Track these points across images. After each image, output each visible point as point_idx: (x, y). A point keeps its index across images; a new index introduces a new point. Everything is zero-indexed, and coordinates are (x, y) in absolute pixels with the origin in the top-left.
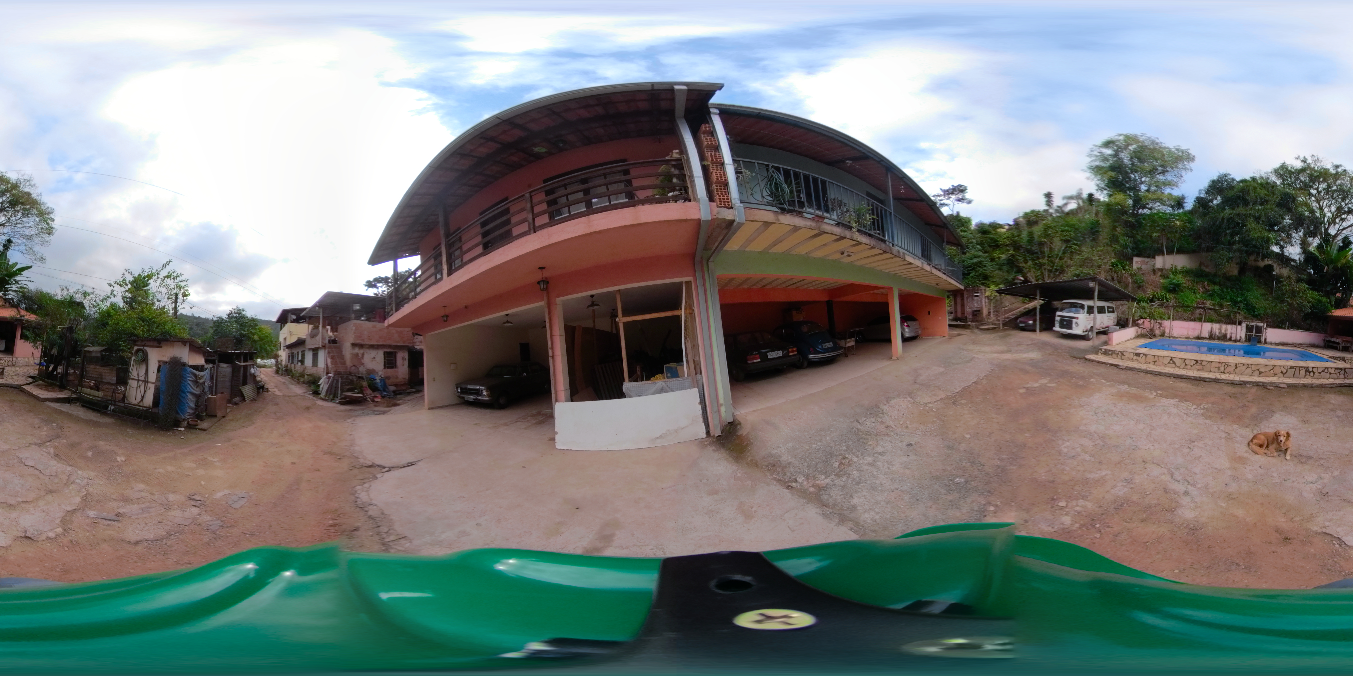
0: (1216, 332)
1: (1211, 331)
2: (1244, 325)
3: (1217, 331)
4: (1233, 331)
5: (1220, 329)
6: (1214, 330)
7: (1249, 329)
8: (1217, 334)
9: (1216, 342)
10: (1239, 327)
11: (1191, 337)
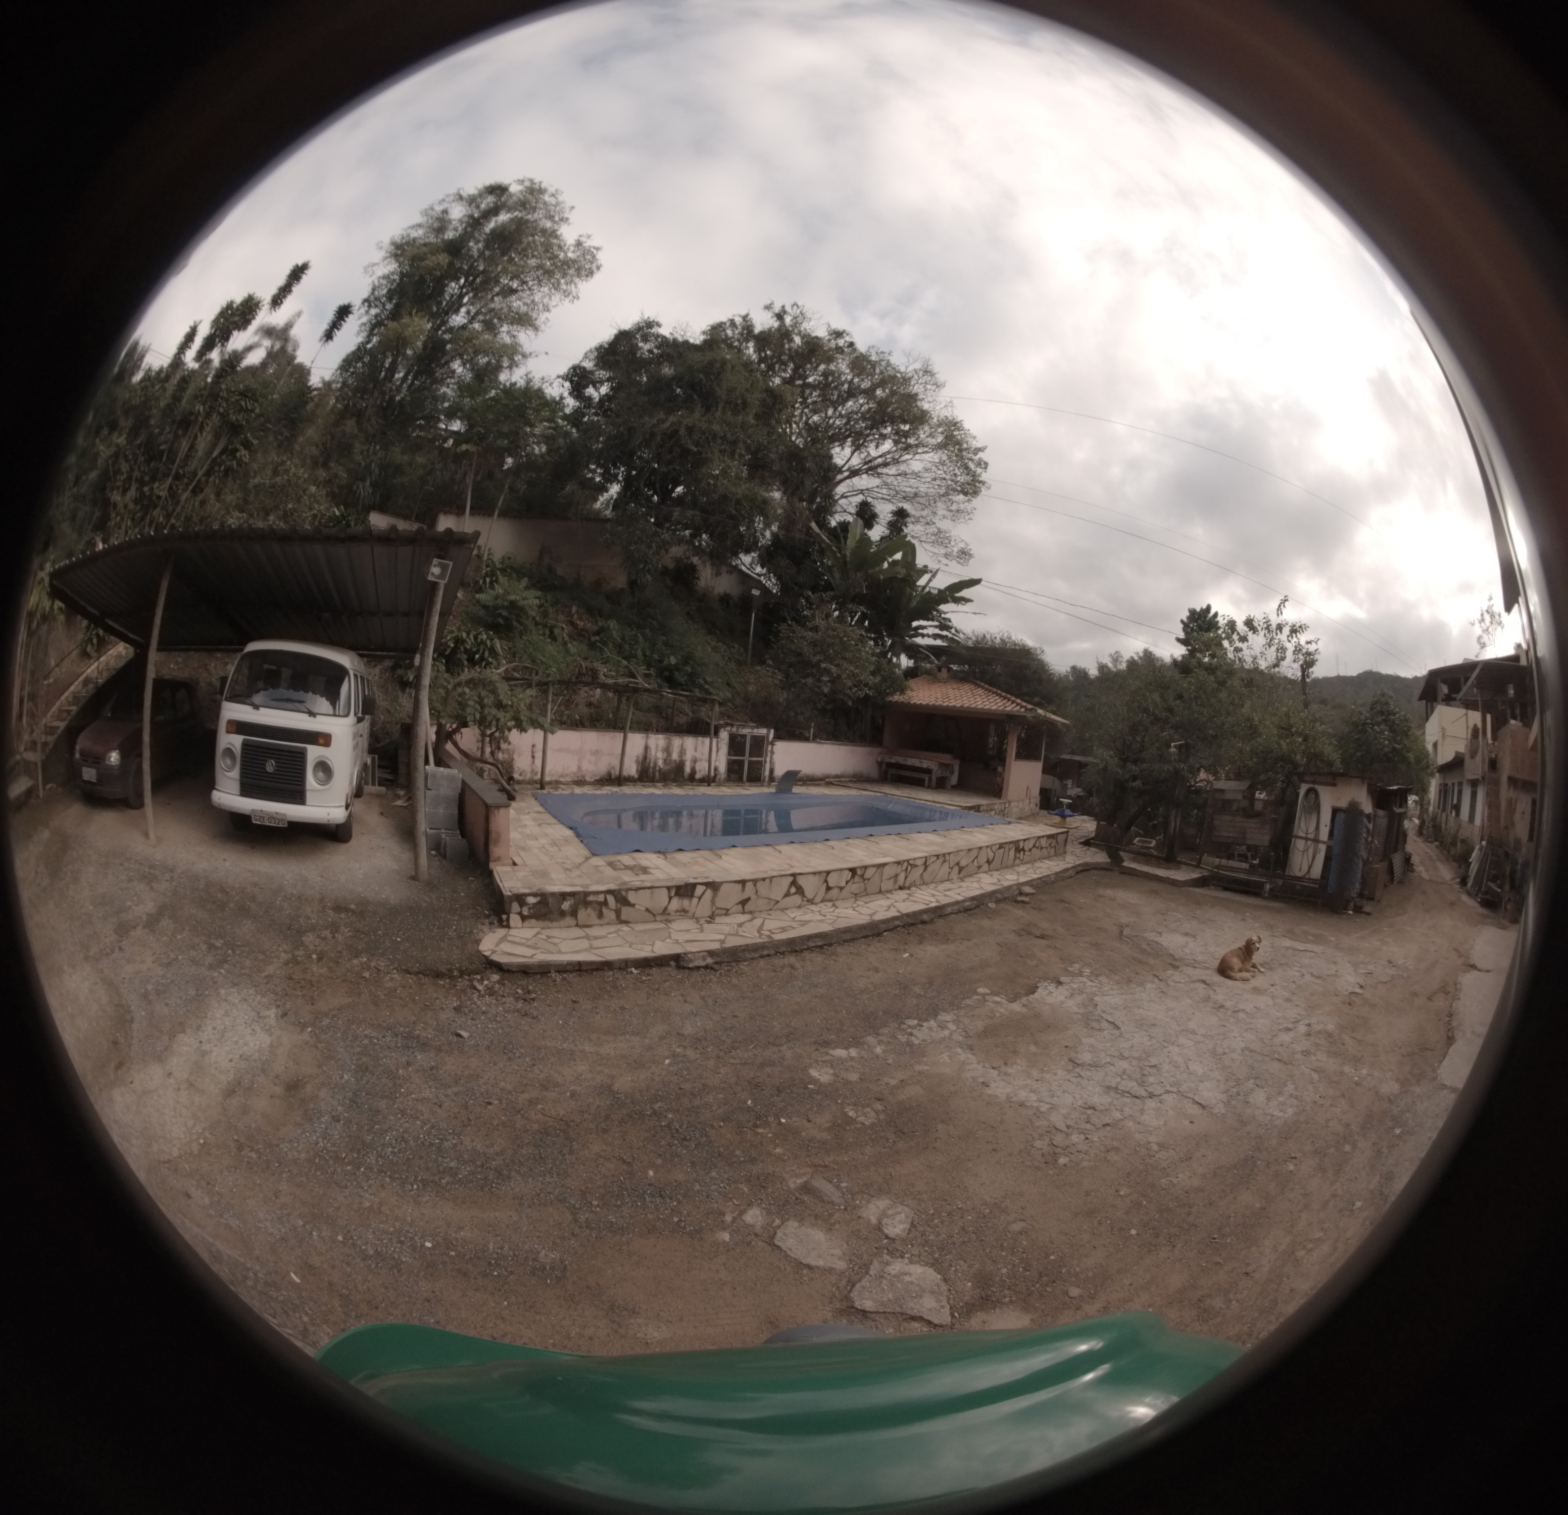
0: (656, 759)
1: (645, 758)
2: (724, 735)
3: (660, 755)
4: (698, 755)
5: (667, 750)
6: (653, 752)
7: (736, 745)
8: (660, 763)
9: (657, 791)
10: (714, 741)
11: (588, 779)
